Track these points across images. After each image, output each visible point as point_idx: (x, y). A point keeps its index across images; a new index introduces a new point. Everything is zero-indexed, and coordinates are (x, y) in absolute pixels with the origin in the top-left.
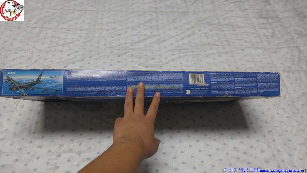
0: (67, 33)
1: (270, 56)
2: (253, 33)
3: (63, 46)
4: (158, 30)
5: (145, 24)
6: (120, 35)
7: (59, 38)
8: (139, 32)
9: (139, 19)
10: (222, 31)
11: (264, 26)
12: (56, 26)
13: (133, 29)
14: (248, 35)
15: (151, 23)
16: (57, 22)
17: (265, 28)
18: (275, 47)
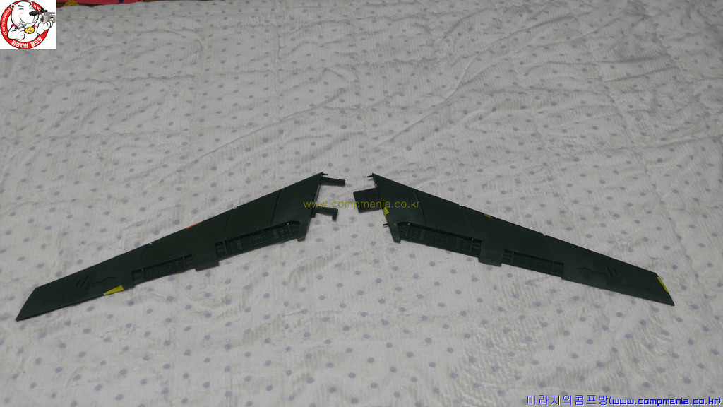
0: (135, 146)
1: (646, 170)
2: (602, 107)
3: (128, 185)
4: (359, 118)
5: (328, 105)
6: (265, 140)
7: (116, 164)
8: (313, 129)
9: (311, 91)
10: (524, 107)
11: (631, 82)
12: (107, 129)
13: (297, 122)
14: (589, 115)
15: (342, 101)
16: (110, 115)
17: (634, 90)
18: (659, 142)
